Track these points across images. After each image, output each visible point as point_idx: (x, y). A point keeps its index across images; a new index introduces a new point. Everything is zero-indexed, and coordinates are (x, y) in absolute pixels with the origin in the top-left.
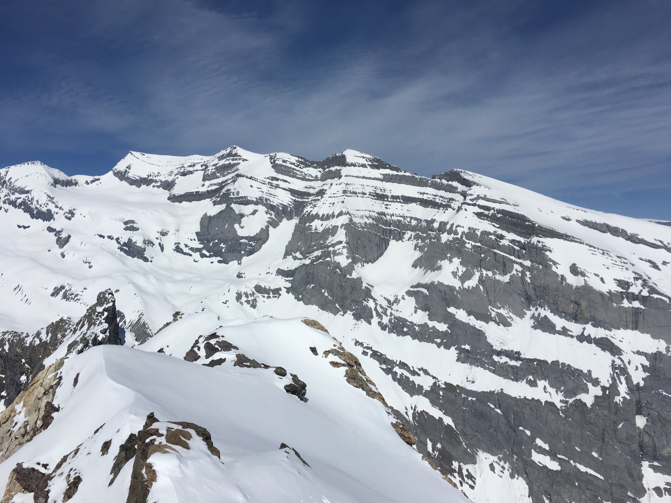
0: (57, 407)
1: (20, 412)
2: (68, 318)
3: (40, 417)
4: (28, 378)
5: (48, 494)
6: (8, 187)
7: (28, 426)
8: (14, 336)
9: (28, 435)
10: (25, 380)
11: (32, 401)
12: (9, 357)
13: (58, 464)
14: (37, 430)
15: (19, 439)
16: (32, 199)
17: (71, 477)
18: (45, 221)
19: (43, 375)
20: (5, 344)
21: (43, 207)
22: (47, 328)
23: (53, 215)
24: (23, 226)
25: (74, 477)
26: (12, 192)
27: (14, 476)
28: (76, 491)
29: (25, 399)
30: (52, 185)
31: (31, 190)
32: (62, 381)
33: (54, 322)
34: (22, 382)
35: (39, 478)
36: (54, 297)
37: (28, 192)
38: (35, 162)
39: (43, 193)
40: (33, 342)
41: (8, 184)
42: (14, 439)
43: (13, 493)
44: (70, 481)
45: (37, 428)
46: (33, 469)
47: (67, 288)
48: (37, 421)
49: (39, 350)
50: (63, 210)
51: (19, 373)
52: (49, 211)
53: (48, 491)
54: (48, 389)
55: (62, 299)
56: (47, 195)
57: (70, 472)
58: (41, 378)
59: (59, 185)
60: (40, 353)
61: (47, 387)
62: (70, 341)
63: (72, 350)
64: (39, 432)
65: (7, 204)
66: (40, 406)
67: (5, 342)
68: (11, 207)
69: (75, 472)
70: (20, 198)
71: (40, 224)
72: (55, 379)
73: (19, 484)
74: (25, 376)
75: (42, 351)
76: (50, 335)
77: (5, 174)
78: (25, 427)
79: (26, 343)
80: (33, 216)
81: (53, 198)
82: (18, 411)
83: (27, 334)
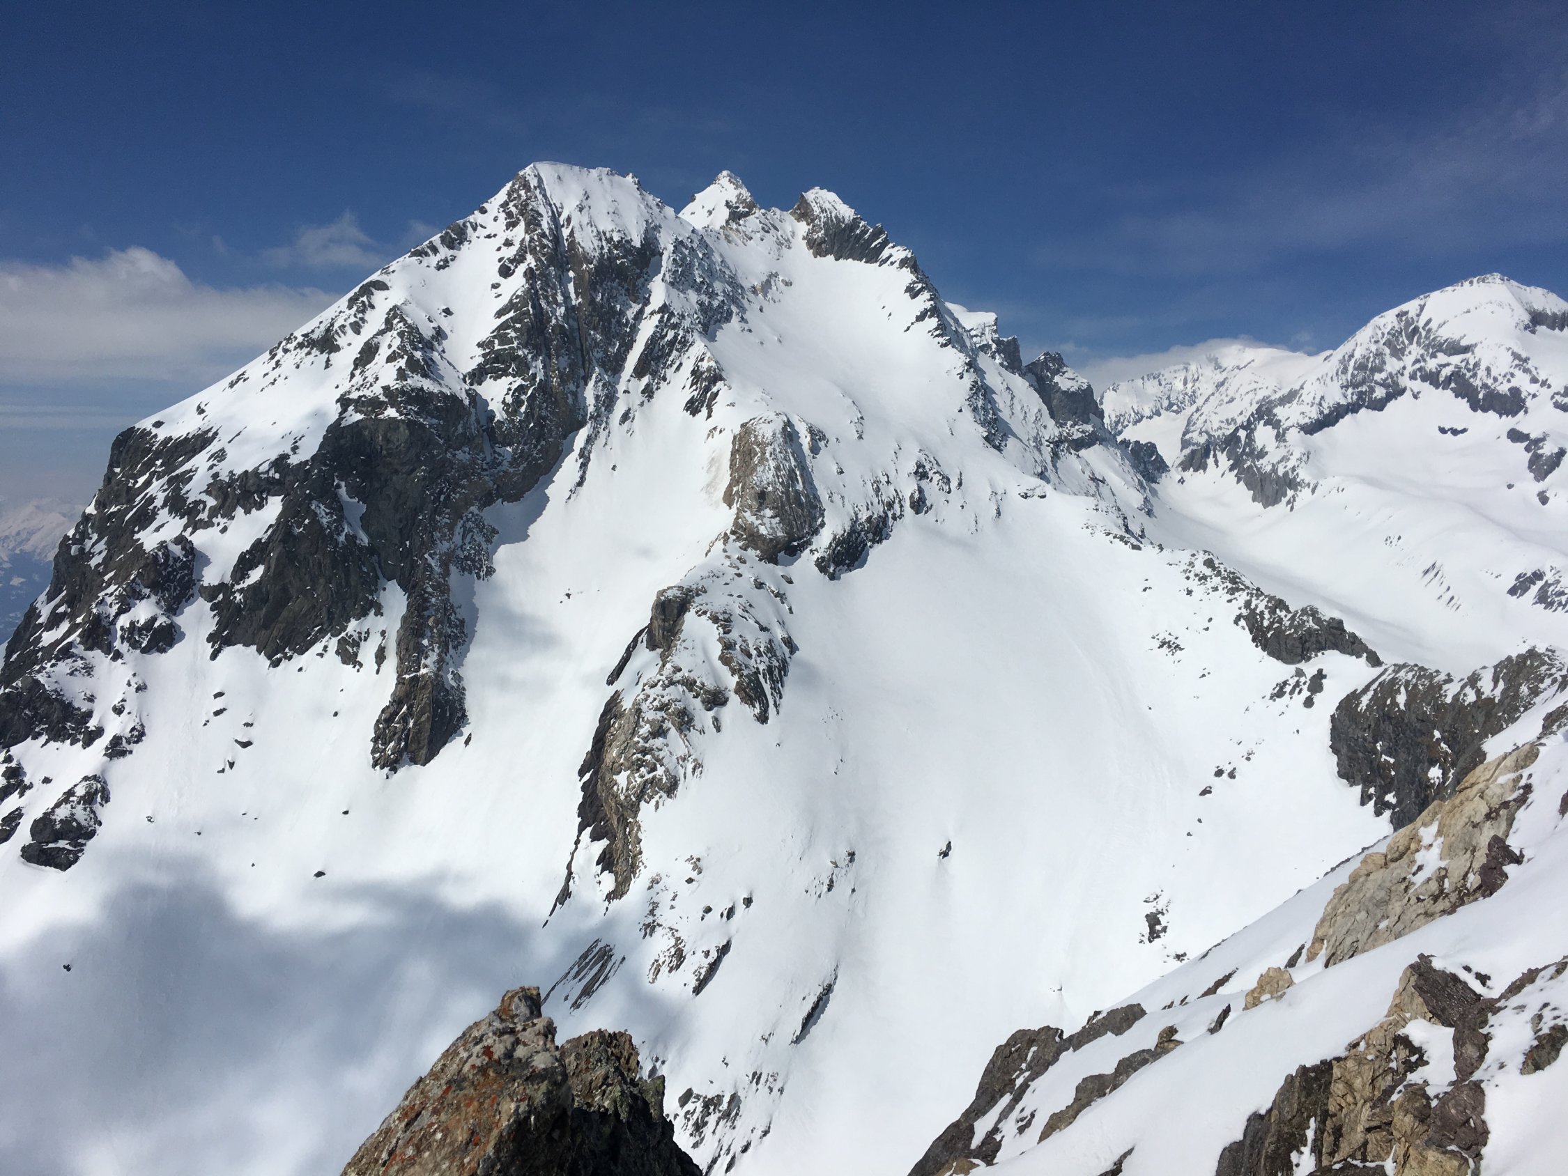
0: (1518, 853)
1: (1431, 845)
2: (1547, 650)
3: (1476, 866)
4: (1445, 774)
5: (1486, 1042)
6: (1422, 341)
7: (1446, 880)
8: (1419, 678)
9: (1447, 900)
10: (1438, 778)
11: (1458, 828)
12: (1406, 720)
13: (1513, 983)
14: (1468, 895)
15: (1425, 902)
16: (1476, 365)
17: (1543, 1021)
18: (1504, 417)
19: (1486, 773)
20: (1398, 691)
21: (1502, 383)
22: (1496, 667)
23: (1524, 401)
24: (1451, 429)
25: (1552, 1023)
26: (1431, 351)
27: (1412, 979)
28: (1555, 1059)
29: (1442, 817)
30: (1526, 327)
31: (1476, 345)
32: (1531, 797)
33: (1514, 655)
34: (1432, 781)
35: (1467, 1001)
36: (1515, 597)
37: (1466, 349)
38: (1488, 276)
39: (1503, 349)
40: (1462, 697)
41: (1424, 334)
42: (1413, 900)
43: (1408, 1015)
44: (1541, 1030)
45: (1467, 889)
46: (1455, 978)
47: (1549, 577)
48: (1467, 874)
49: (1473, 717)
50: (1549, 386)
51: (1426, 759)
52: (1515, 392)
53: (1488, 1037)
54: (1497, 807)
55: (1534, 604)
56: (1513, 354)
57: (1541, 1009)
58: (1483, 779)
59: (1544, 327)
60: (1476, 723)
61: (1495, 803)
62: (1552, 706)
63: (1555, 728)
64: (1471, 898)
65: (1419, 379)
66: (1477, 843)
67: (1399, 688)
68: (1426, 388)
69: (1556, 1013)
70: (1448, 365)
71: (1493, 424)
72: (1514, 788)
73: (1420, 999)
74: (1439, 768)
75: (1481, 718)
76: (1501, 685)
77: (1418, 312)
78: (1441, 880)
79: (1446, 696)
80: (1475, 406)
81: (1526, 360)
82: (1425, 842)
83: (1449, 675)
